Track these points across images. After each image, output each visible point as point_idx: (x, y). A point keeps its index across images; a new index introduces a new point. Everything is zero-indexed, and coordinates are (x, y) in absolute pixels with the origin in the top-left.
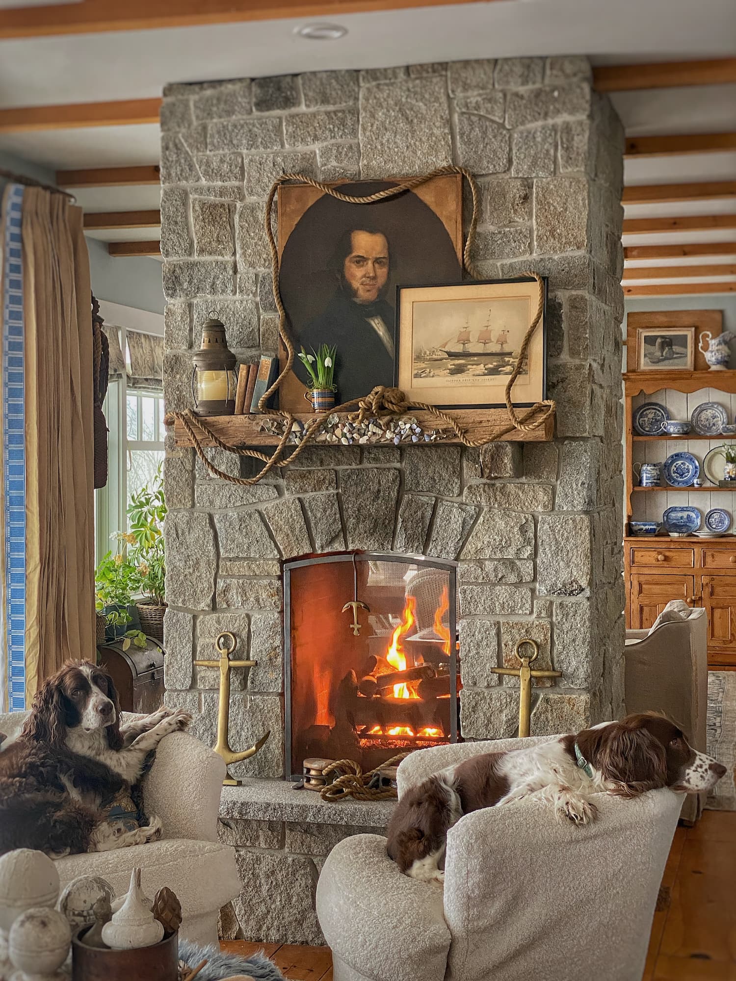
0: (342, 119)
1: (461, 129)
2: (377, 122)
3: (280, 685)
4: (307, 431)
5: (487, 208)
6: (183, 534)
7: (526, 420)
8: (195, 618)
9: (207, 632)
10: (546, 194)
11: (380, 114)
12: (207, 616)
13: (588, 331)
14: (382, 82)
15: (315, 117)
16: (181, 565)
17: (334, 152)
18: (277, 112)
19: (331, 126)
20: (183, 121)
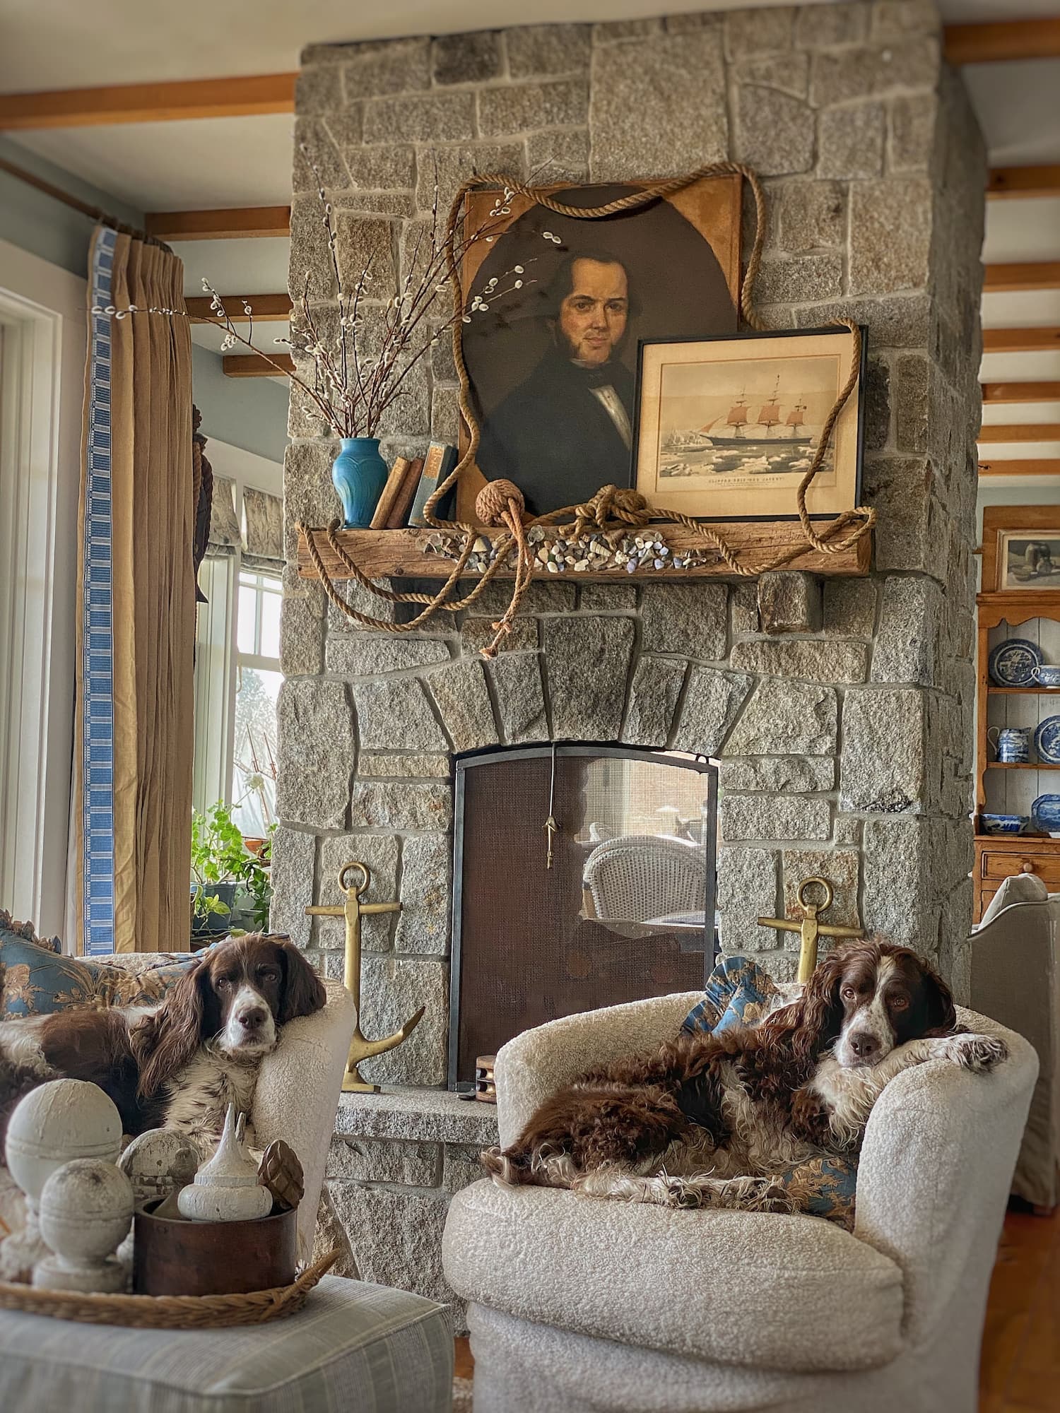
0: (565, 94)
1: (742, 108)
2: (616, 99)
3: (444, 944)
4: (496, 553)
5: (777, 226)
6: (305, 712)
7: (829, 537)
8: (318, 840)
9: (335, 861)
10: (867, 206)
11: (622, 87)
12: (337, 839)
13: (927, 410)
14: (625, 40)
15: (524, 92)
16: (300, 761)
17: (551, 143)
18: (466, 85)
19: (548, 105)
20: (328, 99)
